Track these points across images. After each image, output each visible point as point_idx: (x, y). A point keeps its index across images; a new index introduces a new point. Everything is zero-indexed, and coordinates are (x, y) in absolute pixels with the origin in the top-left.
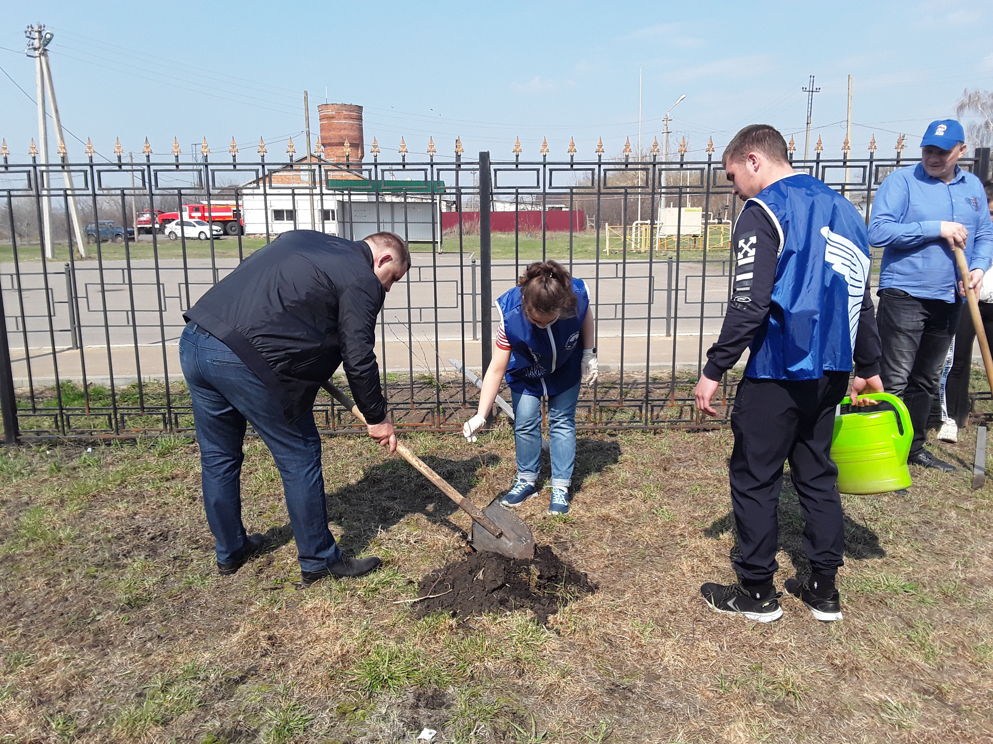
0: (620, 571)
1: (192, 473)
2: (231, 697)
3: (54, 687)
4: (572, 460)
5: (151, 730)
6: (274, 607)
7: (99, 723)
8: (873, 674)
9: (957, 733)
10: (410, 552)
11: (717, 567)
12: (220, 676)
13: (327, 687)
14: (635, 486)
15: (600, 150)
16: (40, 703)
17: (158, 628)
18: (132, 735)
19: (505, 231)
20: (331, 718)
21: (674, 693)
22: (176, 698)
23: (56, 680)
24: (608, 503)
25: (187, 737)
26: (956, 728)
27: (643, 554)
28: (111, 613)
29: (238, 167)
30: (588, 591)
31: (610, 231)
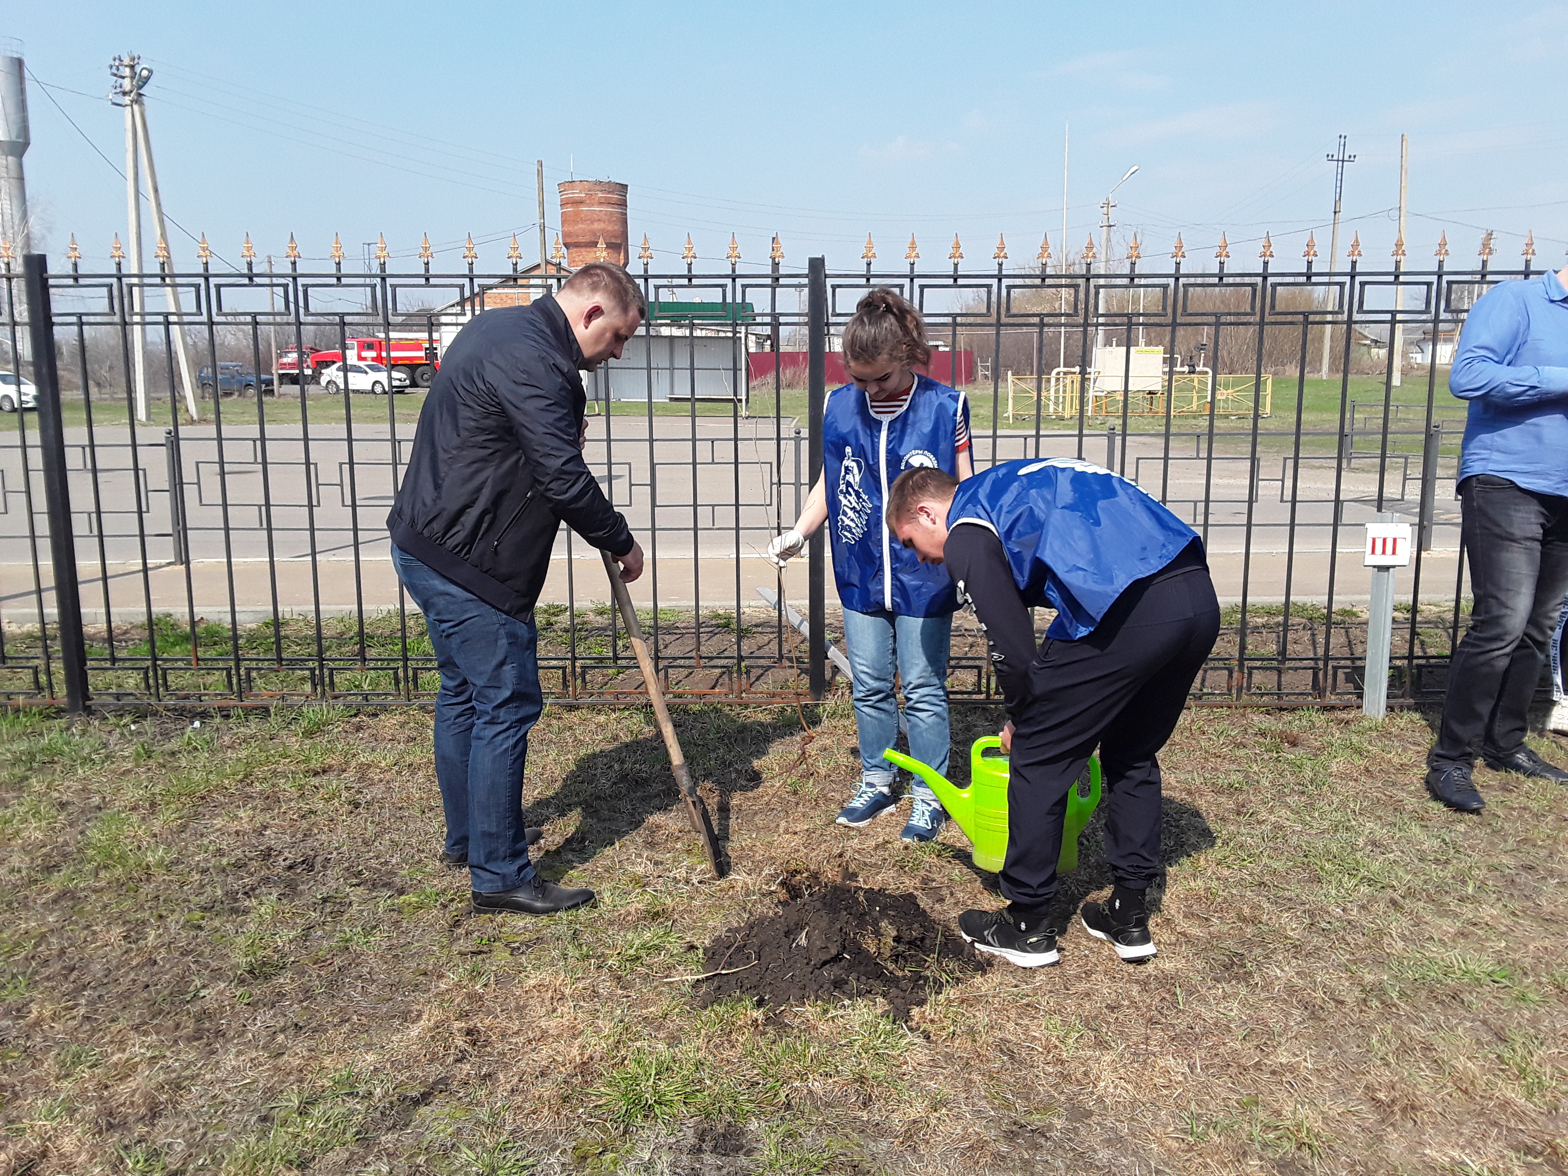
1: (354, 764)
2: (407, 1125)
3: (132, 1103)
6: (476, 983)
7: (201, 1162)
8: (1439, 1117)
10: (692, 898)
12: (391, 1092)
13: (558, 1114)
15: (1001, 253)
16: (110, 1126)
17: (295, 1012)
20: (564, 1164)
21: (1115, 1141)
22: (320, 1126)
23: (135, 1091)
28: (223, 985)
29: (432, 281)
30: (976, 970)
31: (1015, 385)
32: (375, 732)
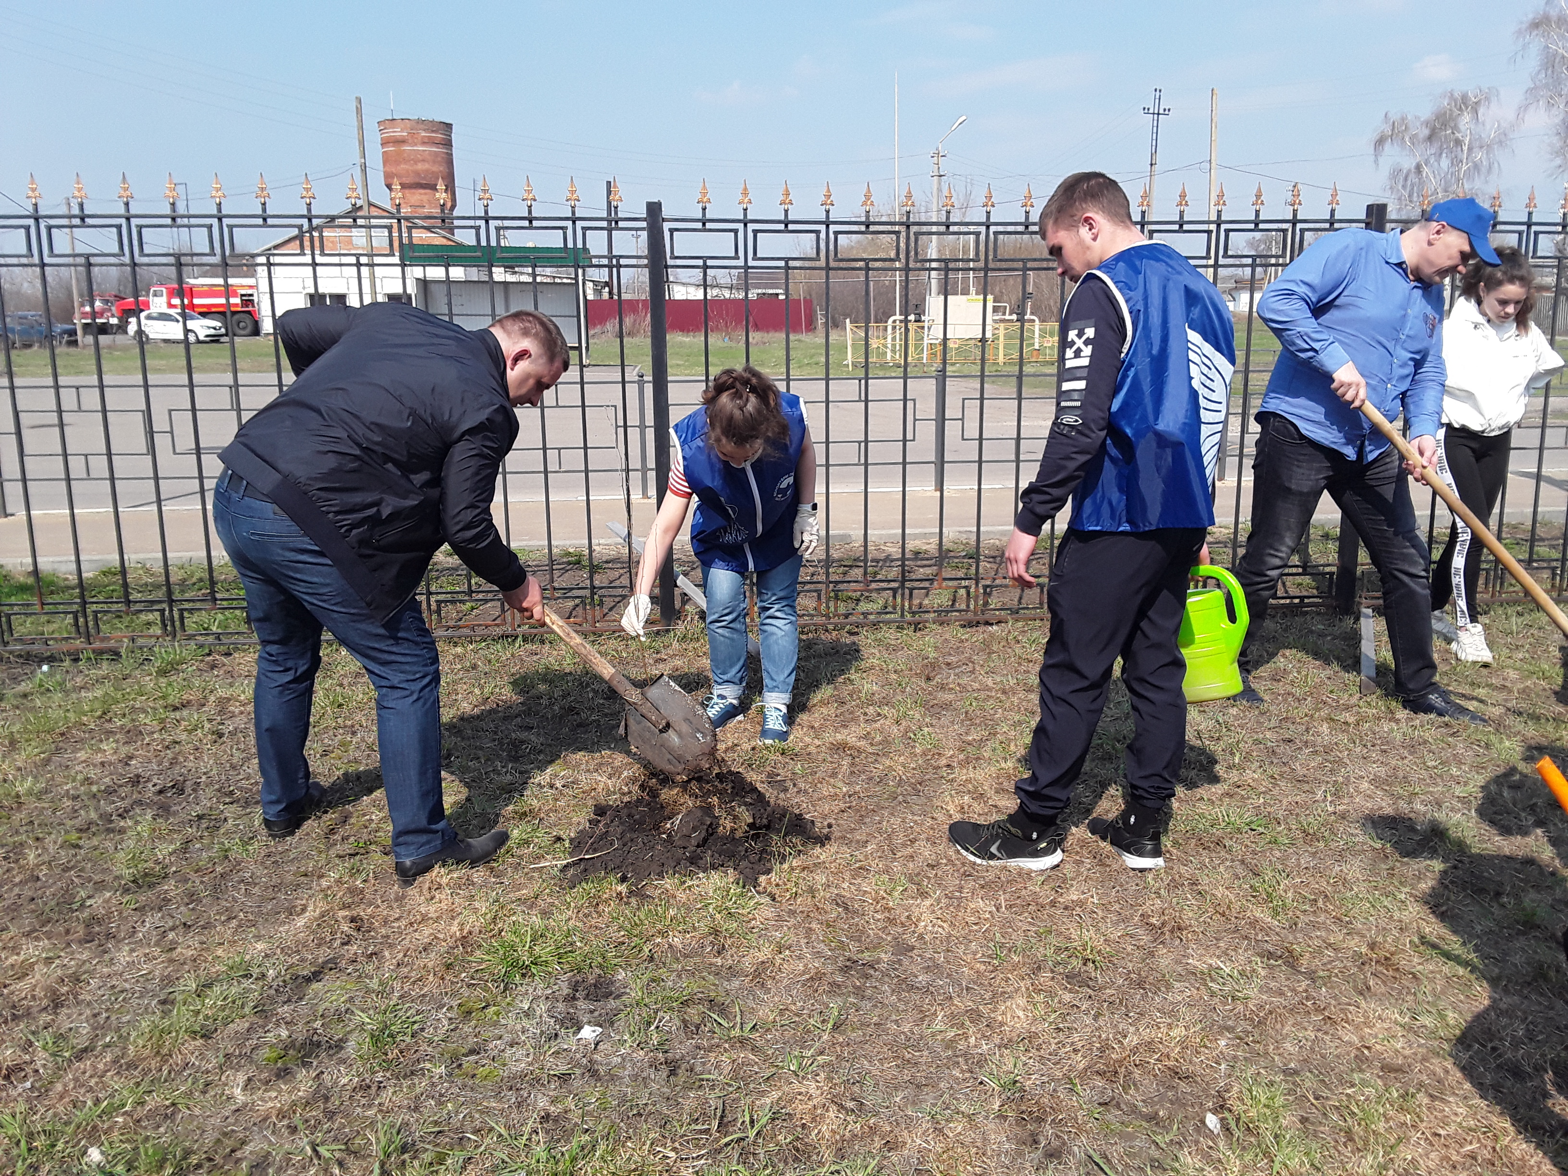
0: (861, 816)
1: (212, 698)
2: (301, 999)
3: (34, 997)
4: (793, 665)
5: (187, 1045)
6: (356, 880)
7: (108, 1039)
8: (1201, 935)
9: (1309, 1003)
10: (557, 800)
11: (996, 806)
12: (283, 972)
13: (443, 979)
14: (886, 702)
15: (828, 202)
16: (15, 1017)
17: (183, 913)
18: (158, 1052)
19: (688, 331)
20: (450, 1019)
21: (933, 968)
22: (219, 1003)
23: (35, 986)
24: (845, 727)
25: (240, 1052)
26: (1307, 999)
27: (895, 792)
28: (108, 895)
29: (270, 221)
30: (815, 843)
31: (854, 333)
32: (230, 669)
